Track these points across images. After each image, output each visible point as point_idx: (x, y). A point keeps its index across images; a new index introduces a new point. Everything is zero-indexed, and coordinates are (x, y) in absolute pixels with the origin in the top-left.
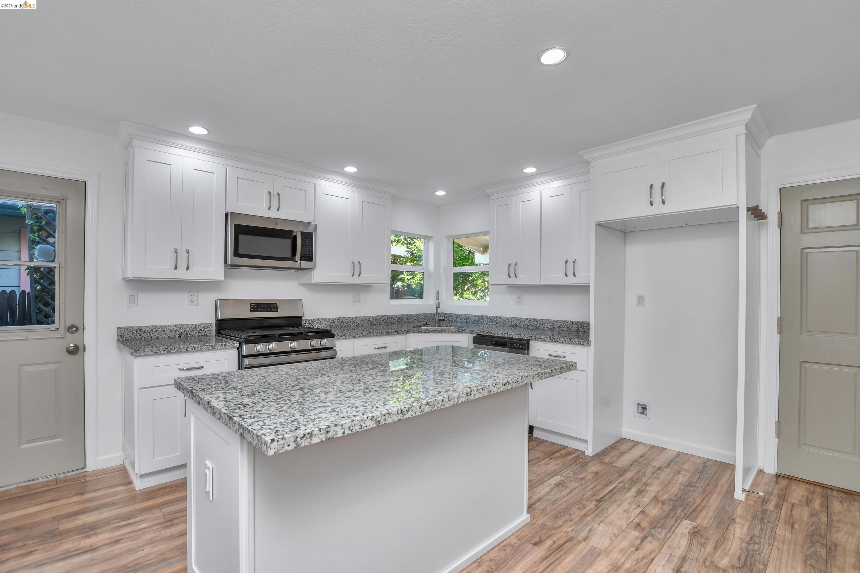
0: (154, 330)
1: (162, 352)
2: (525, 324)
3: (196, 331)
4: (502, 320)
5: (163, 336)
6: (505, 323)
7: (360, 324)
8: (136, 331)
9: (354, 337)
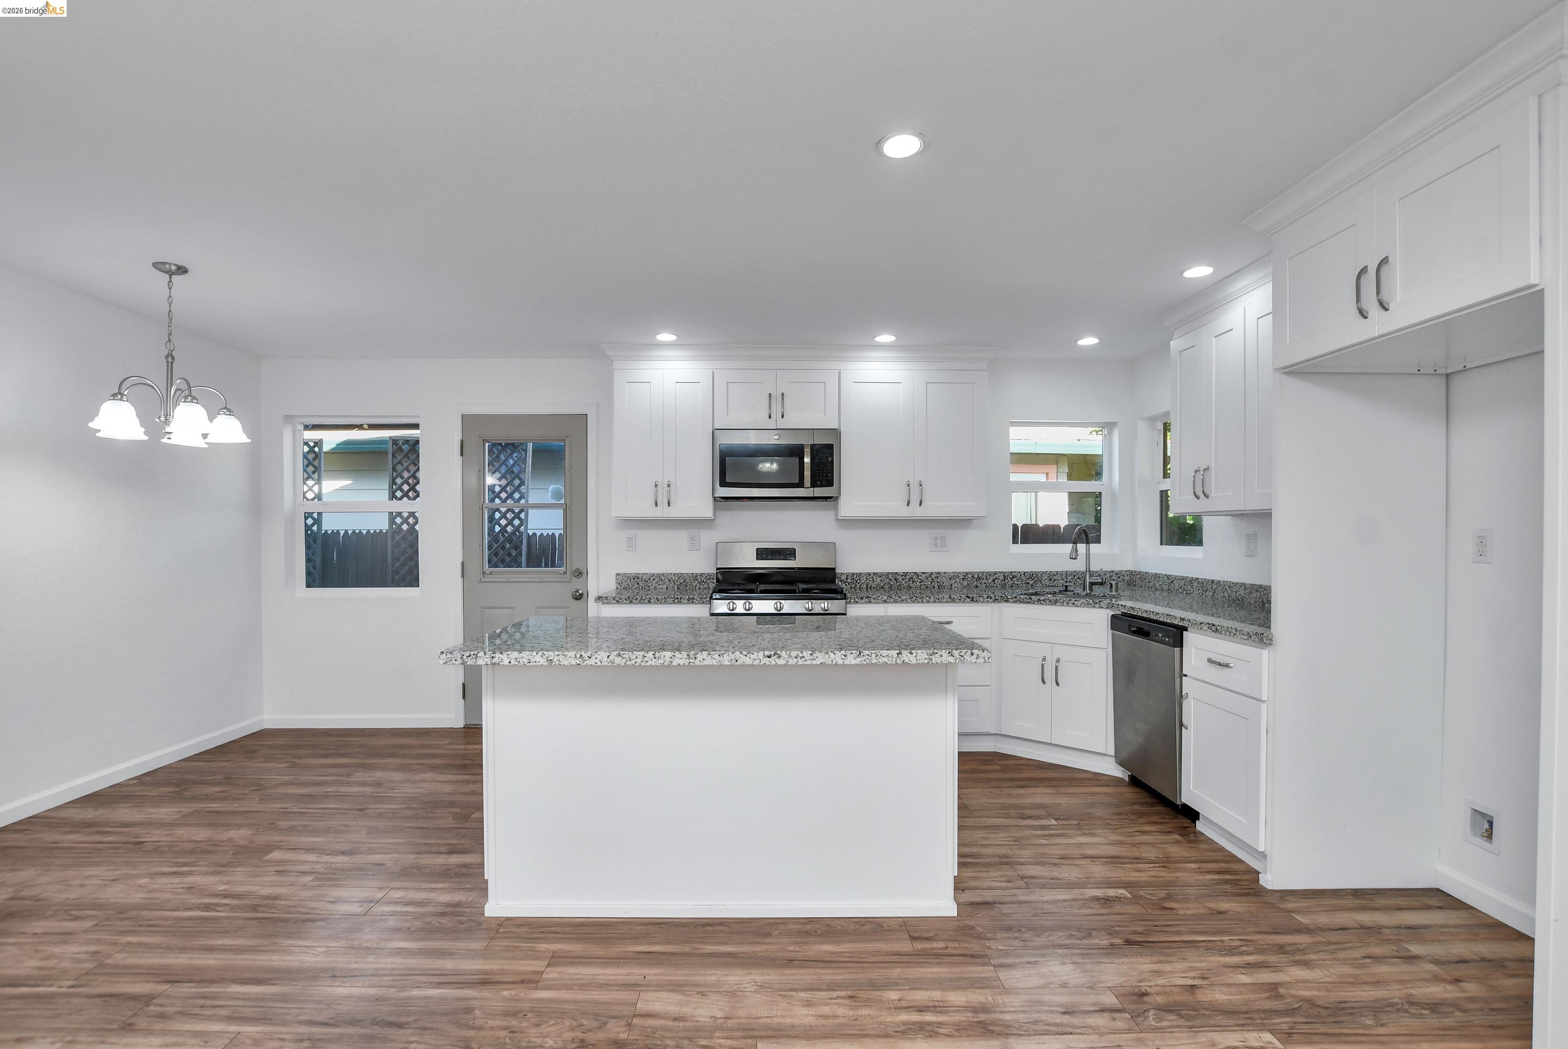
0: (652, 579)
1: (625, 601)
2: (1258, 597)
3: (697, 582)
4: (1221, 588)
5: (661, 586)
6: (1226, 594)
7: (947, 584)
8: (634, 579)
9: (885, 601)
